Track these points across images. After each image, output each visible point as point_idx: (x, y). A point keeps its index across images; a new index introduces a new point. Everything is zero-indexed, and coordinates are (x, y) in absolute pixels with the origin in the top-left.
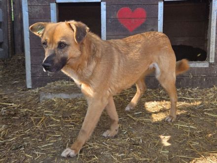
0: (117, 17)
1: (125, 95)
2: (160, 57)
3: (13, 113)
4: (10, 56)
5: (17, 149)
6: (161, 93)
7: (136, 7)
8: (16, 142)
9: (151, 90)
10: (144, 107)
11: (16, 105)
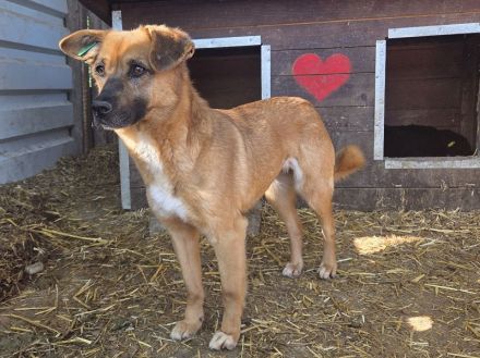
0: (293, 73)
1: (311, 224)
2: (302, 146)
3: (102, 256)
4: (86, 149)
5: (120, 328)
6: (384, 220)
7: (332, 53)
8: (115, 314)
9: (361, 213)
10: (354, 247)
11: (105, 241)
